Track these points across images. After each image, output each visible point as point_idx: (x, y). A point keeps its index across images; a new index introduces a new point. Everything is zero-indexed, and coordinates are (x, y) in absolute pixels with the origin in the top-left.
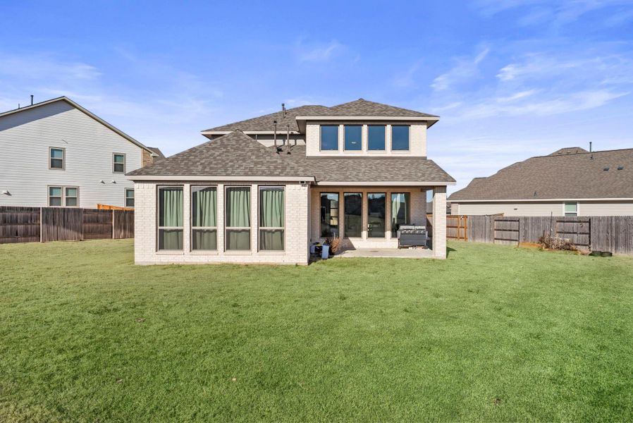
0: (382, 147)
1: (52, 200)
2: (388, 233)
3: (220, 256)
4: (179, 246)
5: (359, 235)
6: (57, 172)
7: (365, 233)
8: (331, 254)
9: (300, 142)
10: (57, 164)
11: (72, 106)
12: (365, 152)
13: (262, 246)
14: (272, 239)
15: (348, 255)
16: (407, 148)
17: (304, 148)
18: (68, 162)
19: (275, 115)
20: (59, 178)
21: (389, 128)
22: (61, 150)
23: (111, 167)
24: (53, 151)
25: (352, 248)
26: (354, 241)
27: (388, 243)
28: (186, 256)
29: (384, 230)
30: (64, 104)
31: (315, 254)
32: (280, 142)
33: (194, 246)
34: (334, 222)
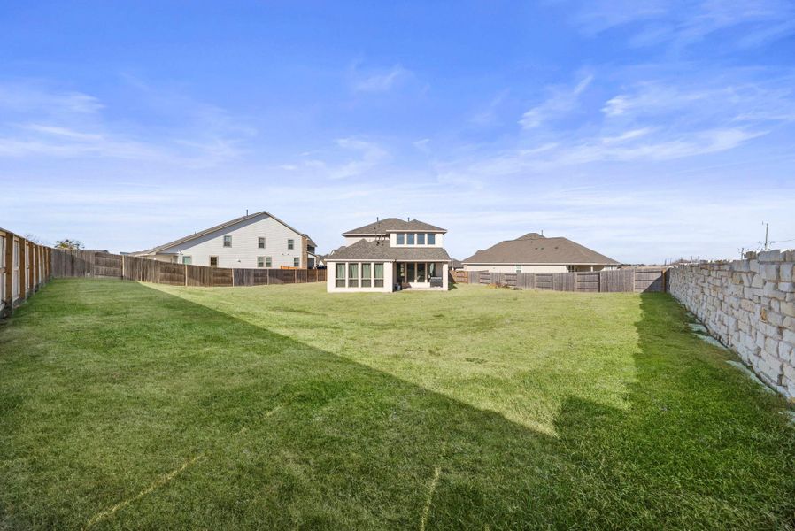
0: (424, 243)
1: (260, 264)
2: (426, 281)
3: (359, 289)
4: (344, 286)
5: (413, 281)
6: (261, 249)
7: (416, 281)
8: (401, 289)
9: (387, 239)
10: (261, 245)
11: (268, 215)
12: (416, 245)
13: (376, 285)
14: (379, 283)
15: (408, 289)
16: (434, 243)
17: (389, 241)
18: (267, 244)
19: (374, 224)
20: (263, 253)
21: (426, 235)
22: (263, 239)
23: (287, 247)
24: (260, 239)
25: (410, 287)
26: (411, 284)
27: (426, 285)
28: (347, 289)
29: (424, 279)
30: (265, 215)
31: (395, 289)
32: (378, 239)
33: (350, 286)
34: (402, 275)
